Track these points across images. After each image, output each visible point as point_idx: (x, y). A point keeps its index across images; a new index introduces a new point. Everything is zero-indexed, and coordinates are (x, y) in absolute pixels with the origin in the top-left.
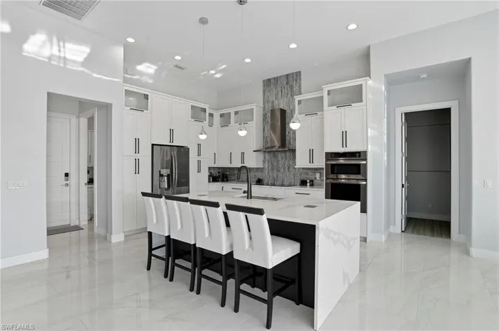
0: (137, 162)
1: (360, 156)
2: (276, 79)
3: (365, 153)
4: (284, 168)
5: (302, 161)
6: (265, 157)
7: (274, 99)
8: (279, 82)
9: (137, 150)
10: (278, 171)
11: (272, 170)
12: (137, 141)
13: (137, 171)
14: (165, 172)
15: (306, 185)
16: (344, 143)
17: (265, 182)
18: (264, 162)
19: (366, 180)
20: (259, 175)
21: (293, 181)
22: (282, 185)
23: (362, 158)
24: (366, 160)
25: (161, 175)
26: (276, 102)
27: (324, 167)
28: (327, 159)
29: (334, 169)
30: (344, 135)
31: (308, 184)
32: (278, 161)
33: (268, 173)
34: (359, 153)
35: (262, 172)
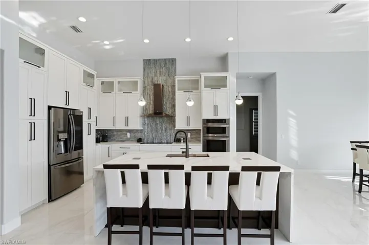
0: (33, 126)
1: (225, 122)
2: (156, 61)
3: (229, 120)
4: (162, 130)
5: (180, 124)
6: (144, 121)
7: (153, 76)
8: (158, 63)
9: (33, 113)
10: (157, 131)
11: (152, 131)
12: (33, 101)
13: (32, 137)
14: (63, 136)
15: (181, 142)
16: (216, 113)
17: (145, 140)
18: (144, 125)
19: (228, 137)
20: (139, 135)
21: (170, 140)
22: (160, 143)
23: (227, 123)
24: (228, 124)
25: (59, 140)
26: (155, 79)
27: (202, 129)
28: (203, 124)
29: (208, 130)
30: (216, 107)
31: (182, 141)
32: (156, 124)
33: (147, 133)
34: (225, 120)
35: (141, 132)
